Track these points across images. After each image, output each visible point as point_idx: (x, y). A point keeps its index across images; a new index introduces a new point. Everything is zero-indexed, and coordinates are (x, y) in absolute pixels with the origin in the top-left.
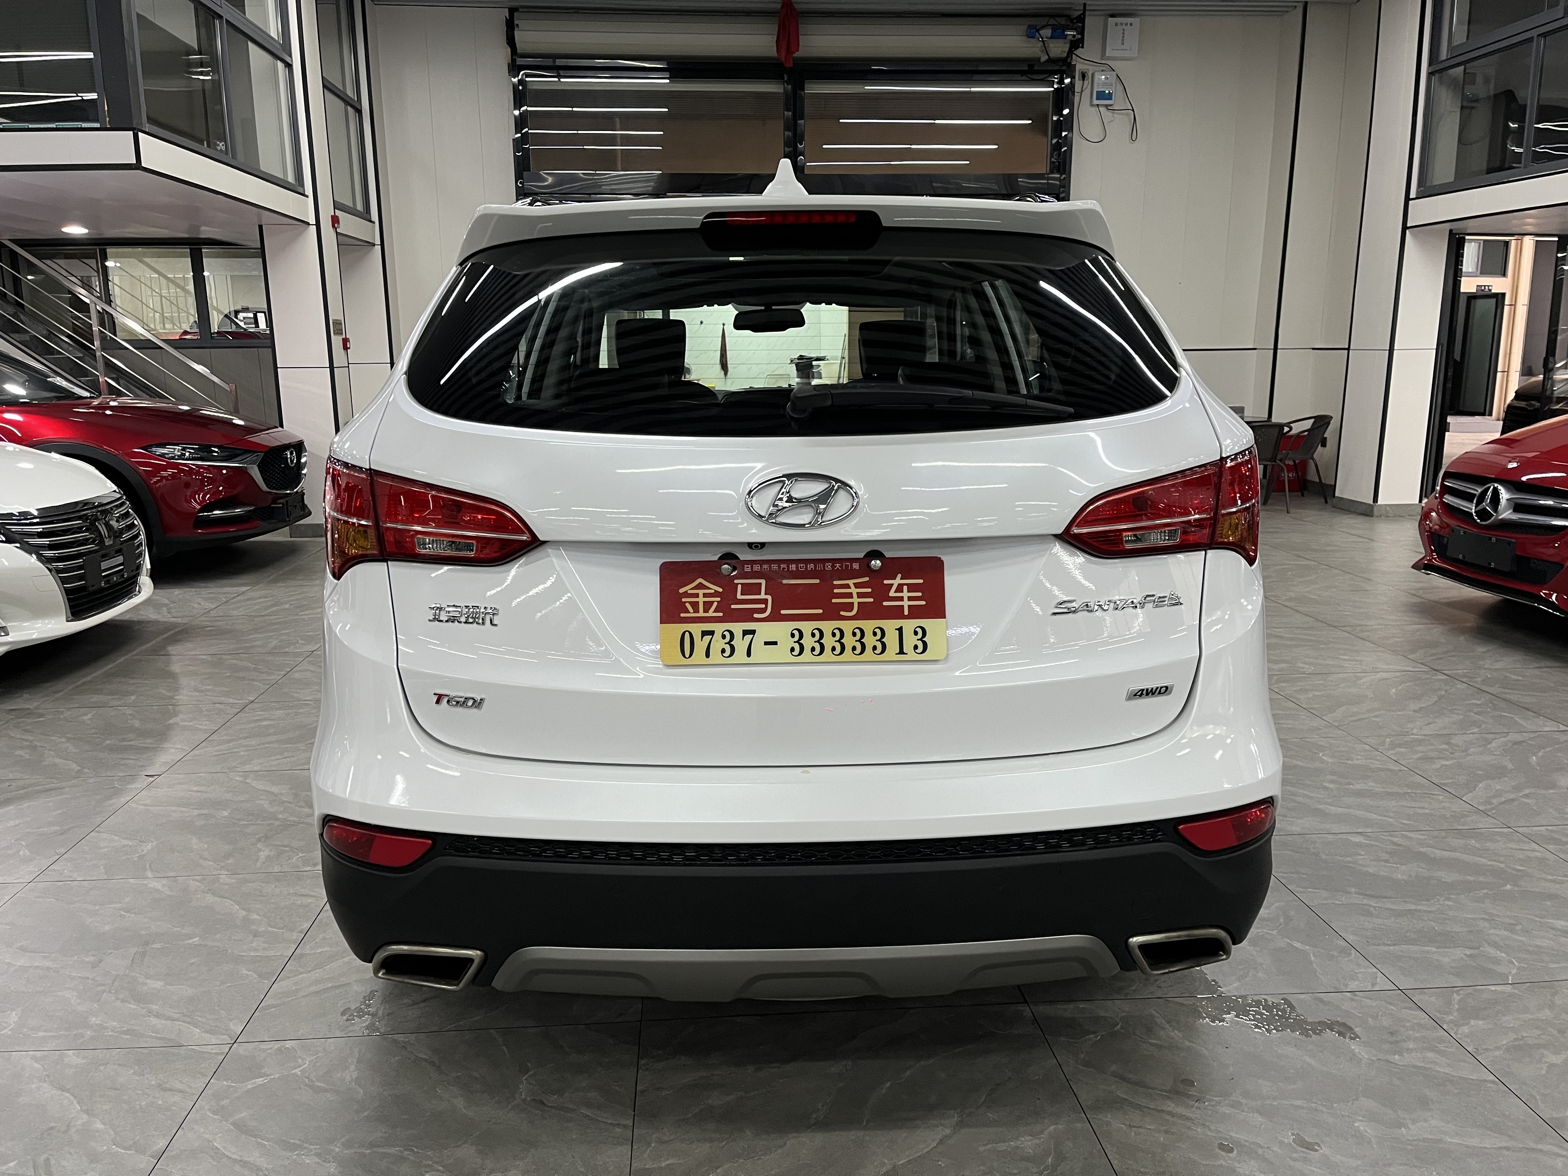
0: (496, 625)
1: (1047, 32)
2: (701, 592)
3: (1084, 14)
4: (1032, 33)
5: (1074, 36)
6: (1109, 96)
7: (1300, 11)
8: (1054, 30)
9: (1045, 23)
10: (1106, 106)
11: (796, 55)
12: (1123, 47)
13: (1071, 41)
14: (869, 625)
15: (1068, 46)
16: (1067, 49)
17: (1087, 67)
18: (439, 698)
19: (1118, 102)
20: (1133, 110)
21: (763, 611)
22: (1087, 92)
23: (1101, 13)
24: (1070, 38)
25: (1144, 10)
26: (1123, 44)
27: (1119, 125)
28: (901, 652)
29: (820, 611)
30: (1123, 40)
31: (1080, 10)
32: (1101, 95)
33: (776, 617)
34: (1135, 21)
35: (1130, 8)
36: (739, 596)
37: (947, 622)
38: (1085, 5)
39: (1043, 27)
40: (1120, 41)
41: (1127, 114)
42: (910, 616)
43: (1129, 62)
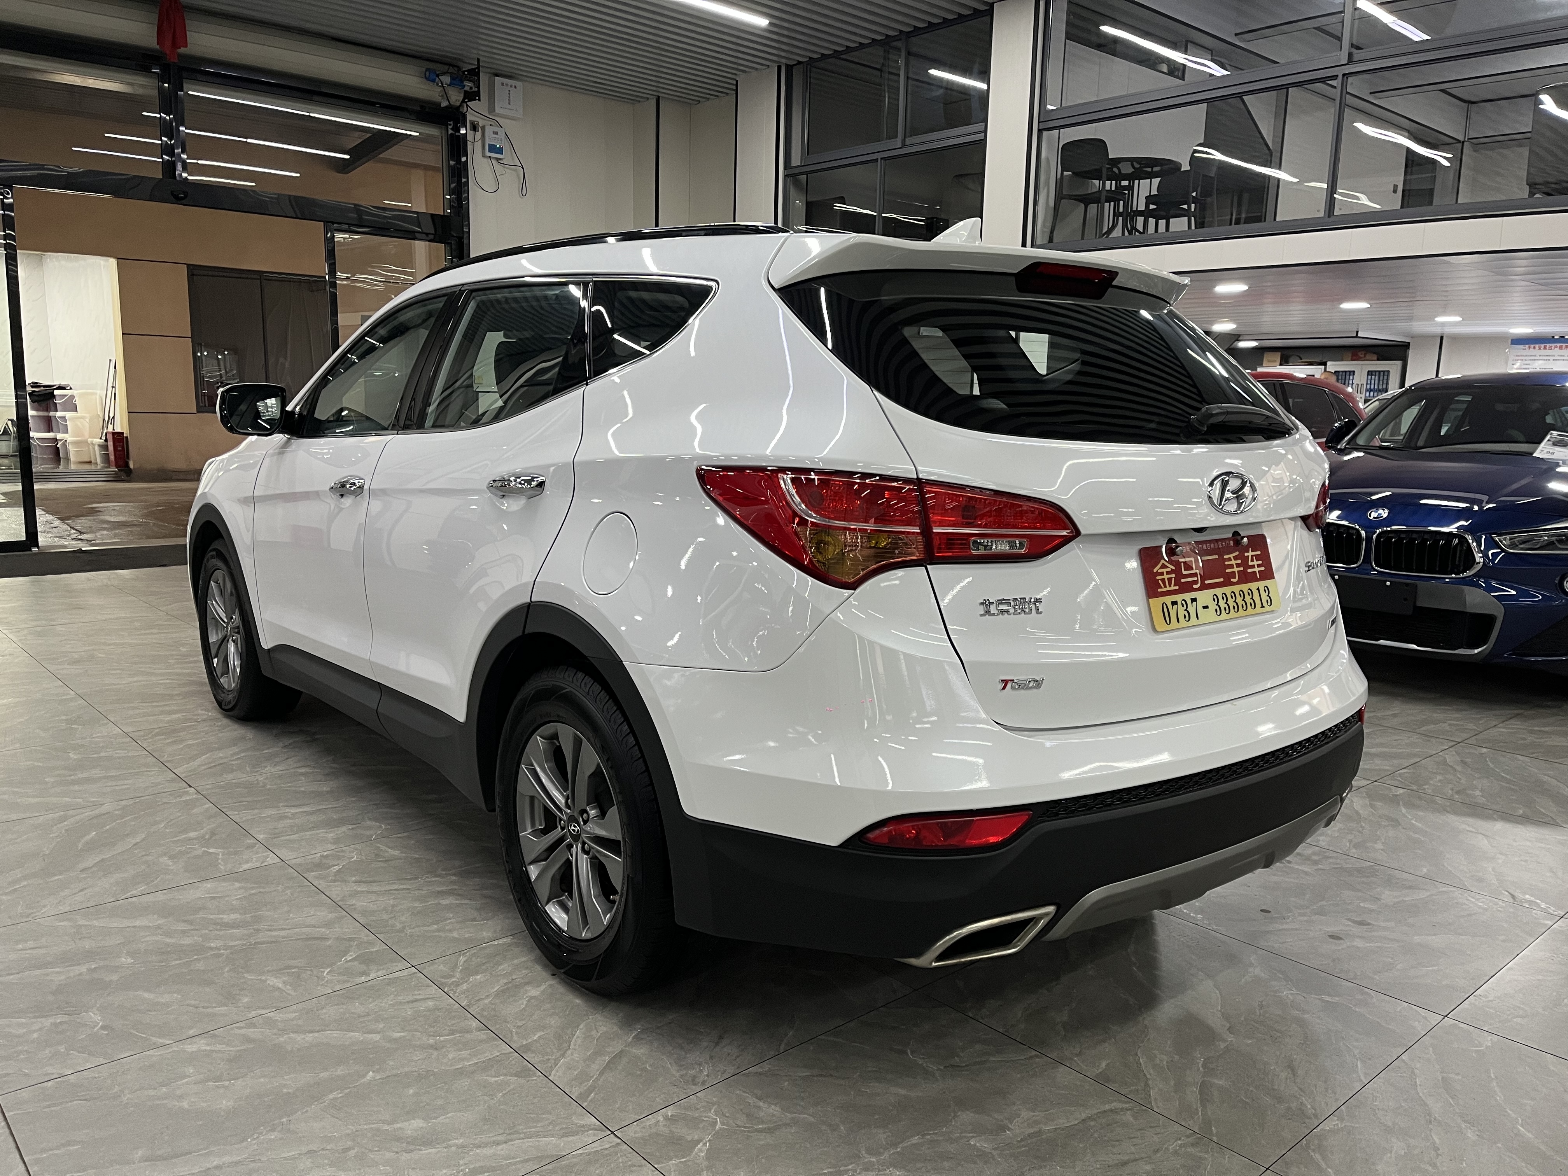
0: (1041, 613)
1: (446, 79)
2: (1165, 570)
3: (478, 68)
4: (431, 77)
5: (471, 88)
6: (500, 151)
7: (654, 102)
8: (453, 79)
9: (445, 70)
10: (498, 159)
11: (182, 50)
12: (510, 107)
13: (466, 92)
14: (1245, 587)
15: (462, 95)
16: (461, 99)
17: (477, 119)
18: (1006, 682)
19: (506, 157)
20: (523, 168)
21: (1196, 582)
22: (478, 145)
23: (488, 70)
24: (467, 88)
25: (526, 76)
26: (510, 104)
27: (509, 180)
28: (1263, 607)
29: (1222, 580)
30: (509, 100)
31: (474, 65)
32: (493, 149)
33: (1204, 587)
34: (519, 84)
35: (514, 71)
36: (1184, 573)
37: (1276, 581)
38: (478, 60)
39: (443, 74)
40: (507, 102)
41: (515, 170)
42: (1261, 579)
43: (512, 122)
